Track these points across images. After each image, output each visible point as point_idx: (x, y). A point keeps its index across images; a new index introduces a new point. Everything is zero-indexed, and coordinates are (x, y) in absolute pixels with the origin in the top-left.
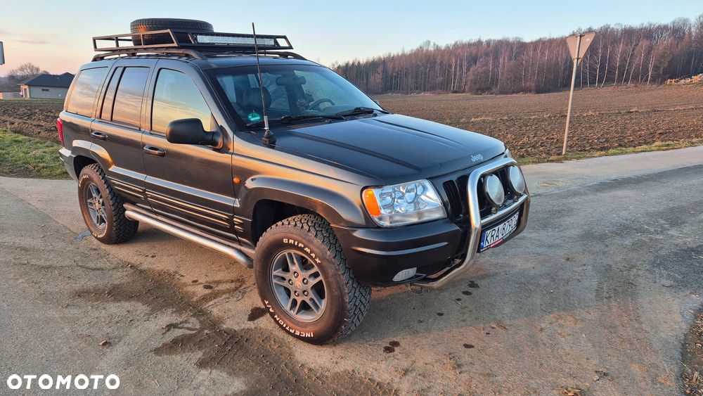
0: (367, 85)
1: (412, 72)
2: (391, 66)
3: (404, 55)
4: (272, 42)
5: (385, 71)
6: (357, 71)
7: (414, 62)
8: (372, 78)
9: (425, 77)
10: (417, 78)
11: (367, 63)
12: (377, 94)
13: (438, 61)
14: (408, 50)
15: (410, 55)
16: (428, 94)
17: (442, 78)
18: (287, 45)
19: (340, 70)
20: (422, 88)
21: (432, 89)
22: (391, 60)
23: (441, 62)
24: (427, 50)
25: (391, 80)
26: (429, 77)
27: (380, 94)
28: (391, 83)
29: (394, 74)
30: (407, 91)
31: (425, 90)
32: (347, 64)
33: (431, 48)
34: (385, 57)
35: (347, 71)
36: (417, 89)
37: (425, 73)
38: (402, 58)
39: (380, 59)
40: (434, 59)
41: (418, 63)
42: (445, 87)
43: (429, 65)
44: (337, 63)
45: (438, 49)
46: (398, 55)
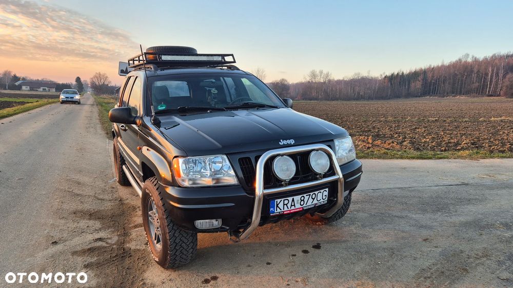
0: (408, 90)
1: (450, 79)
2: (430, 75)
3: (443, 66)
4: (220, 59)
5: (425, 79)
6: (401, 79)
7: (452, 71)
8: (413, 85)
9: (462, 84)
10: (454, 84)
11: (409, 73)
12: (416, 97)
13: (475, 70)
14: (447, 62)
15: (449, 66)
16: (463, 98)
17: (477, 84)
18: (233, 60)
19: (386, 78)
20: (458, 92)
21: (468, 93)
22: (432, 70)
23: (478, 71)
24: (466, 62)
25: (430, 86)
26: (465, 84)
27: (419, 97)
28: (430, 89)
29: (433, 81)
30: (444, 94)
31: (460, 94)
32: (392, 75)
33: (470, 60)
34: (426, 68)
35: (392, 79)
36: (453, 93)
37: (462, 80)
38: (442, 68)
39: (421, 70)
40: (471, 69)
41: (456, 72)
42: (481, 91)
43: (466, 74)
44: (384, 73)
45: (476, 61)
46: (438, 67)
